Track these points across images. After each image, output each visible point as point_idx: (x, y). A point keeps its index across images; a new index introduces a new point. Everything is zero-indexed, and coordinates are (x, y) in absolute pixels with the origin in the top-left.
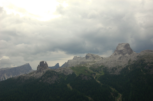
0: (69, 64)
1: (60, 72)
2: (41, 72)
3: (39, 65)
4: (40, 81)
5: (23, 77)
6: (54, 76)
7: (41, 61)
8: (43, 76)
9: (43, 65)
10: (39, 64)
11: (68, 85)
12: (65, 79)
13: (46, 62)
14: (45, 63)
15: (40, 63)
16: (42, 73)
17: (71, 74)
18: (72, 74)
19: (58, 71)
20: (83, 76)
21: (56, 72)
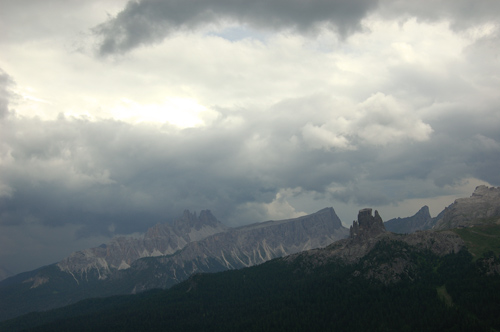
0: (456, 213)
1: (421, 244)
2: (362, 244)
3: (355, 223)
4: (357, 273)
5: (310, 257)
6: (397, 259)
7: (362, 208)
8: (366, 258)
9: (367, 220)
10: (356, 219)
11: (442, 291)
12: (436, 268)
13: (376, 212)
14: (373, 214)
15: (359, 216)
16: (364, 247)
17: (456, 251)
18: (460, 252)
19: (413, 242)
20: (492, 264)
21: (406, 246)
